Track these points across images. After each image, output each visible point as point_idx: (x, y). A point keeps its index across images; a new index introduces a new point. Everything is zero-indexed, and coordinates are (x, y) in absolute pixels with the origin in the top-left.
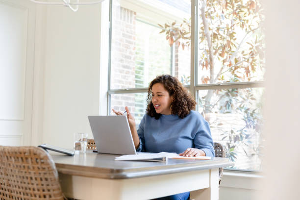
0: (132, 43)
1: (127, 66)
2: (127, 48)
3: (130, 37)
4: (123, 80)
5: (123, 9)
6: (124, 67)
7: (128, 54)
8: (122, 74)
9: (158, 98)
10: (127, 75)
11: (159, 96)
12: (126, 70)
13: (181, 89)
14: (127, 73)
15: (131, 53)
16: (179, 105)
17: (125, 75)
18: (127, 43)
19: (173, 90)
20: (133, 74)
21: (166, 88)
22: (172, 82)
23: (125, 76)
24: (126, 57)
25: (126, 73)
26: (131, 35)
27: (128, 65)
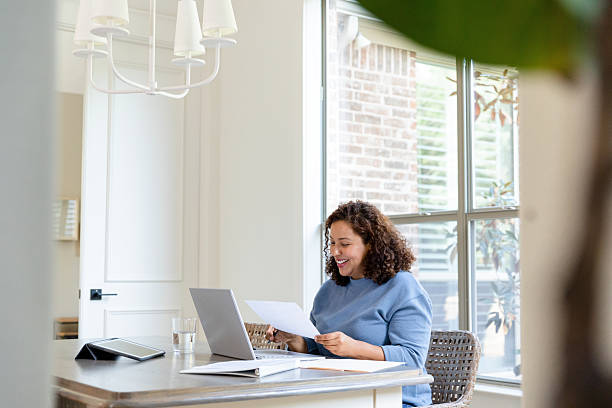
0: (407, 116)
1: (396, 163)
2: (396, 126)
3: (403, 103)
4: (390, 192)
5: (384, 49)
6: (390, 165)
7: (399, 138)
8: (388, 181)
9: (342, 248)
10: (396, 181)
11: (343, 245)
12: (395, 171)
13: (385, 230)
14: (398, 177)
15: (406, 136)
16: (376, 260)
17: (393, 181)
18: (396, 117)
19: (368, 232)
20: (411, 178)
21: (357, 231)
22: (367, 217)
23: (395, 184)
24: (394, 145)
25: (396, 178)
26: (404, 98)
27: (400, 160)
